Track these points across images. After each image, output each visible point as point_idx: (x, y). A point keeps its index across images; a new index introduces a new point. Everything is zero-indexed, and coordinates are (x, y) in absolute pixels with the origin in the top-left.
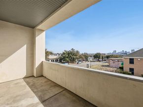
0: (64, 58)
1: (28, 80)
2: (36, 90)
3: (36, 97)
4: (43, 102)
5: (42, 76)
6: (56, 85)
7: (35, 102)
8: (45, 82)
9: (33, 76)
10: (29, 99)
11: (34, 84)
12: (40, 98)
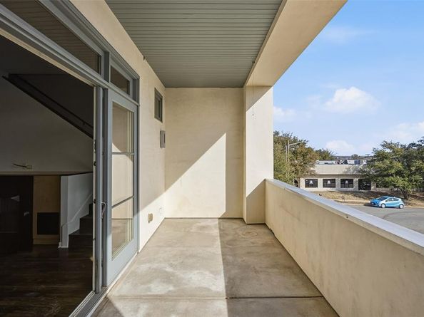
0: (383, 174)
1: (227, 224)
2: (230, 258)
3: (223, 275)
4: (232, 298)
5: (264, 224)
6: (294, 268)
7: (214, 288)
8: (265, 245)
9: (242, 219)
10: (207, 273)
11: (235, 240)
12: (230, 284)
